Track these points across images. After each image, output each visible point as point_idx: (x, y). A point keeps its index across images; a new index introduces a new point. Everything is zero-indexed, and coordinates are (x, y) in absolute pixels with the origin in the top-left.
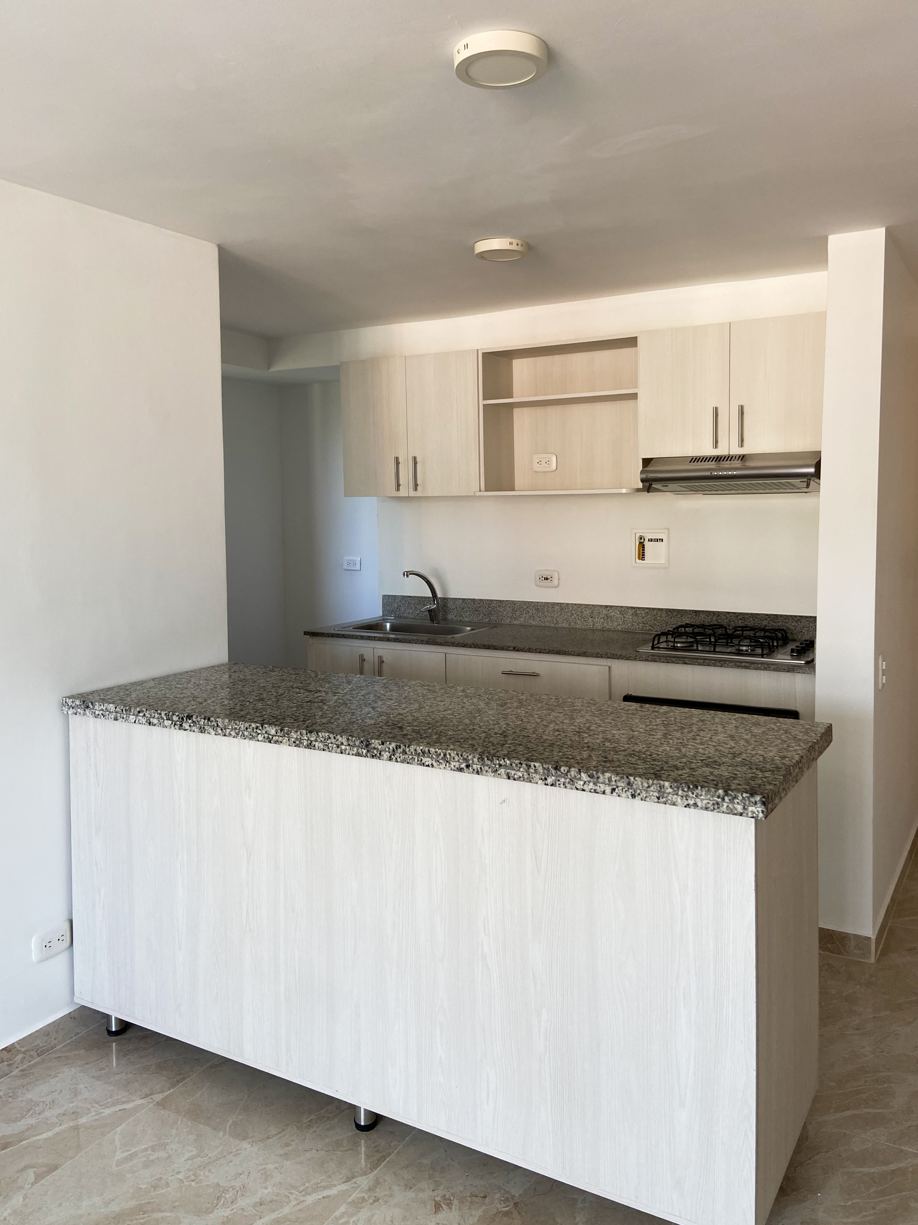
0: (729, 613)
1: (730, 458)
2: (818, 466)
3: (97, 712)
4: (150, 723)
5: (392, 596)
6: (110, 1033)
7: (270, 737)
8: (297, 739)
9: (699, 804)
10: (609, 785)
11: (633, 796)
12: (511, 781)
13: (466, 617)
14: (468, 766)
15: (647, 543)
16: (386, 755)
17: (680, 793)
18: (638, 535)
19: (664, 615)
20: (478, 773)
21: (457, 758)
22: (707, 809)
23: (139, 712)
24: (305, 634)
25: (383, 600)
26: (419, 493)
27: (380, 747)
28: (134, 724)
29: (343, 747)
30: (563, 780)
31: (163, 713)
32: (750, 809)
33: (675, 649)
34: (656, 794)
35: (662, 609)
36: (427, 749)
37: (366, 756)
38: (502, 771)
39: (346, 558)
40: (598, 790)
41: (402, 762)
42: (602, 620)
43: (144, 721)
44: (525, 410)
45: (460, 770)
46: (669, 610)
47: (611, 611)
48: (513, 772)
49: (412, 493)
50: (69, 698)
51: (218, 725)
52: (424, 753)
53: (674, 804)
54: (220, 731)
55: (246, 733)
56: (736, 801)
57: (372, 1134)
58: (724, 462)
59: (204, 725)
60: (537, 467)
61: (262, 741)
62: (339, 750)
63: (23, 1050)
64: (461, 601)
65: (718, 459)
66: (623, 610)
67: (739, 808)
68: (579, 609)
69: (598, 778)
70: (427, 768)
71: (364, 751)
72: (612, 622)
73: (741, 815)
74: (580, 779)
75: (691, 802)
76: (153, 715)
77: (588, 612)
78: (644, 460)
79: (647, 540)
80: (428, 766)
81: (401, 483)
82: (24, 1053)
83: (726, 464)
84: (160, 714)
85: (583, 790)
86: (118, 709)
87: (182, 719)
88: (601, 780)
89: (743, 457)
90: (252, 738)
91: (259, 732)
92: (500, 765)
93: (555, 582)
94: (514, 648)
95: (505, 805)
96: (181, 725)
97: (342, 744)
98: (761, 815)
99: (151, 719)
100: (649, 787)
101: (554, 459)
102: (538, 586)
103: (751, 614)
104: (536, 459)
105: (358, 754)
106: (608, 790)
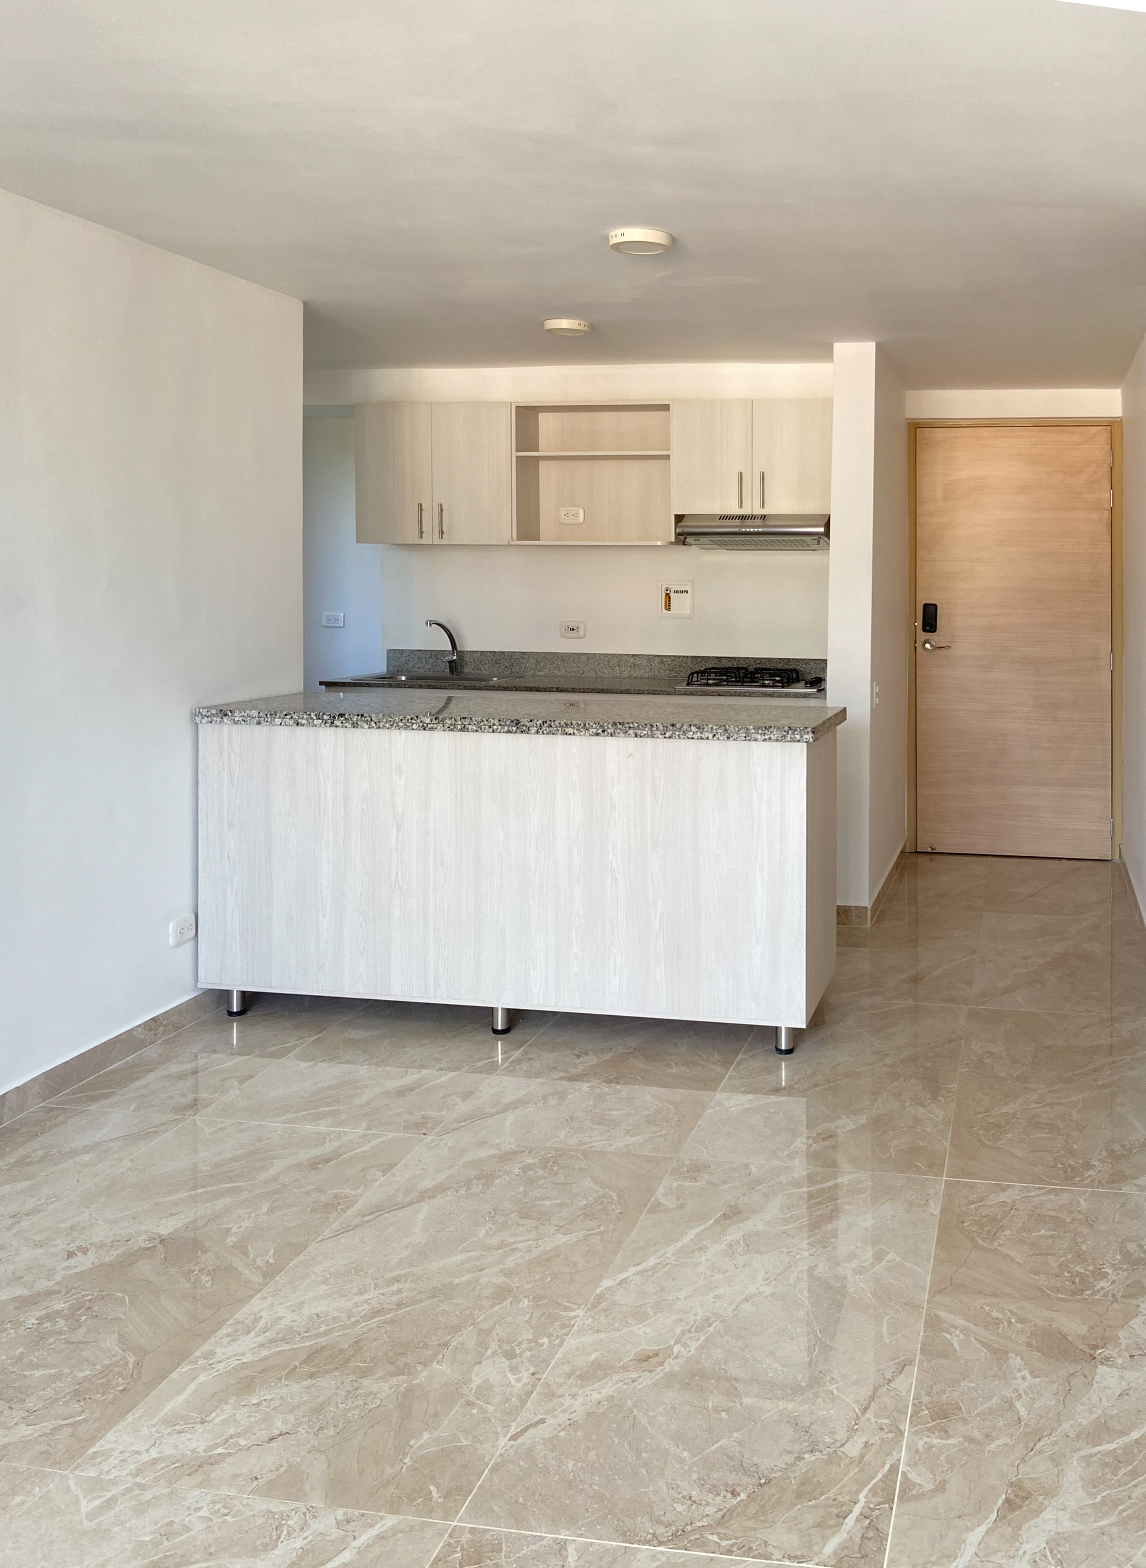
0: (748, 658)
1: (753, 517)
2: (827, 526)
3: (236, 719)
4: (297, 724)
5: (399, 650)
6: (231, 1014)
7: (425, 725)
8: (451, 724)
9: (772, 738)
10: (711, 732)
11: (728, 738)
12: (639, 739)
13: (485, 670)
14: (603, 731)
15: (672, 595)
16: (534, 730)
17: (760, 732)
18: (664, 587)
19: (689, 662)
20: (612, 735)
21: (594, 726)
22: (777, 740)
23: (286, 715)
24: (320, 685)
25: (388, 654)
26: (444, 541)
27: (528, 724)
28: (280, 727)
29: (495, 727)
30: (677, 733)
31: (313, 715)
32: (805, 736)
33: (707, 685)
34: (744, 735)
35: (687, 657)
36: (569, 722)
37: (515, 733)
38: (631, 731)
39: (325, 613)
40: (704, 737)
41: (548, 734)
42: (629, 669)
43: (291, 722)
44: (553, 463)
45: (598, 734)
46: (694, 657)
47: (638, 659)
48: (640, 732)
49: (437, 541)
50: (204, 708)
51: (371, 720)
52: (567, 725)
53: (756, 740)
54: (374, 725)
55: (401, 724)
56: (796, 733)
57: (509, 1036)
58: (749, 520)
59: (357, 721)
60: (563, 519)
61: (416, 729)
62: (491, 730)
63: (165, 1022)
64: (480, 653)
65: (742, 517)
66: (650, 658)
67: (798, 737)
68: (606, 659)
69: (704, 728)
70: (570, 736)
71: (514, 729)
72: (639, 670)
73: (799, 741)
74: (690, 731)
75: (767, 737)
76: (302, 716)
77: (615, 661)
78: (676, 516)
79: (672, 592)
80: (570, 734)
81: (424, 530)
82: (165, 1026)
83: (749, 522)
84: (310, 715)
85: (693, 738)
86: (261, 714)
87: (334, 717)
88: (705, 730)
89: (764, 517)
90: (406, 727)
91: (414, 722)
92: (630, 728)
93: (582, 633)
94: (557, 689)
95: (631, 758)
96: (332, 723)
97: (494, 724)
98: (811, 740)
99: (299, 721)
100: (739, 730)
101: (581, 512)
102: (565, 637)
103: (768, 659)
104: (563, 511)
105: (509, 732)
106: (711, 736)
